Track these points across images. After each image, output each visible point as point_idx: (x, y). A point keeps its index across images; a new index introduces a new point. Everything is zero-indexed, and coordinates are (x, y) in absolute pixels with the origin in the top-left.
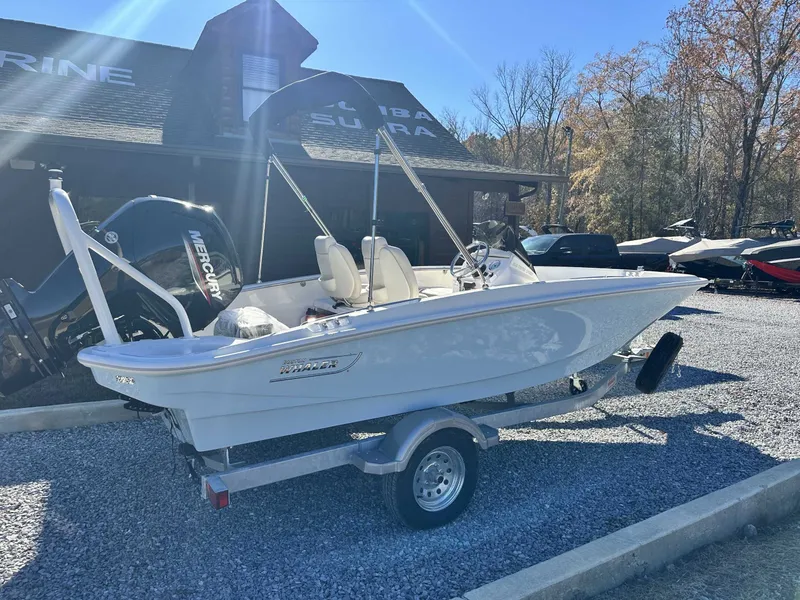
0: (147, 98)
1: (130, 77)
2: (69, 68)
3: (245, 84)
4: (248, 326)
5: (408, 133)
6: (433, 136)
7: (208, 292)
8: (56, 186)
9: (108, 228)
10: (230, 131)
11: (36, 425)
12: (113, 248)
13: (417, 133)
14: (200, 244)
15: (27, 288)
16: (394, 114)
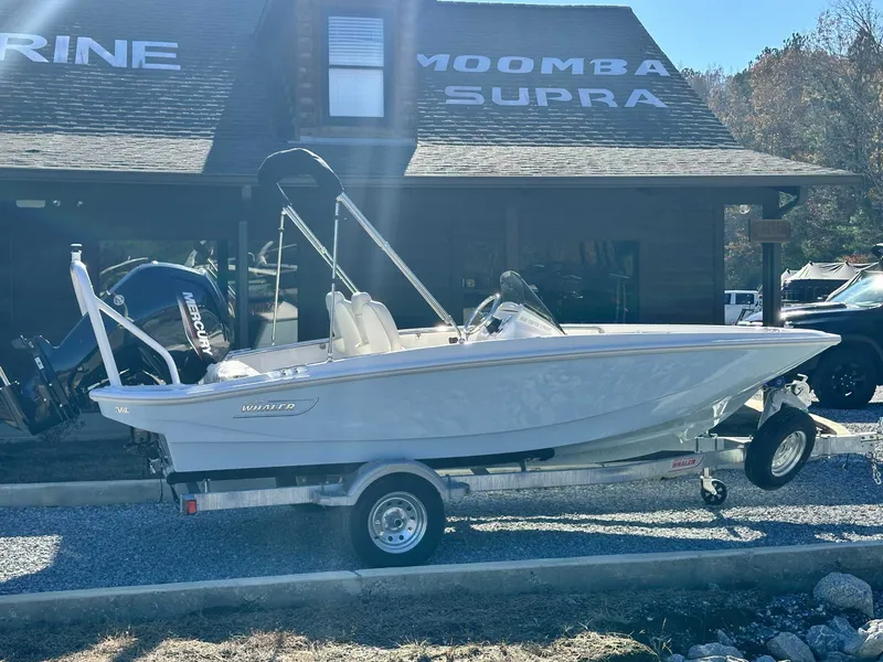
0: (195, 88)
1: (173, 56)
2: (91, 51)
3: (333, 60)
4: (226, 376)
5: (614, 105)
6: (662, 105)
7: (201, 349)
8: (76, 256)
9: (118, 292)
10: (310, 134)
11: (47, 500)
12: (120, 310)
13: (632, 102)
14: (192, 304)
15: (53, 344)
16: (597, 71)
